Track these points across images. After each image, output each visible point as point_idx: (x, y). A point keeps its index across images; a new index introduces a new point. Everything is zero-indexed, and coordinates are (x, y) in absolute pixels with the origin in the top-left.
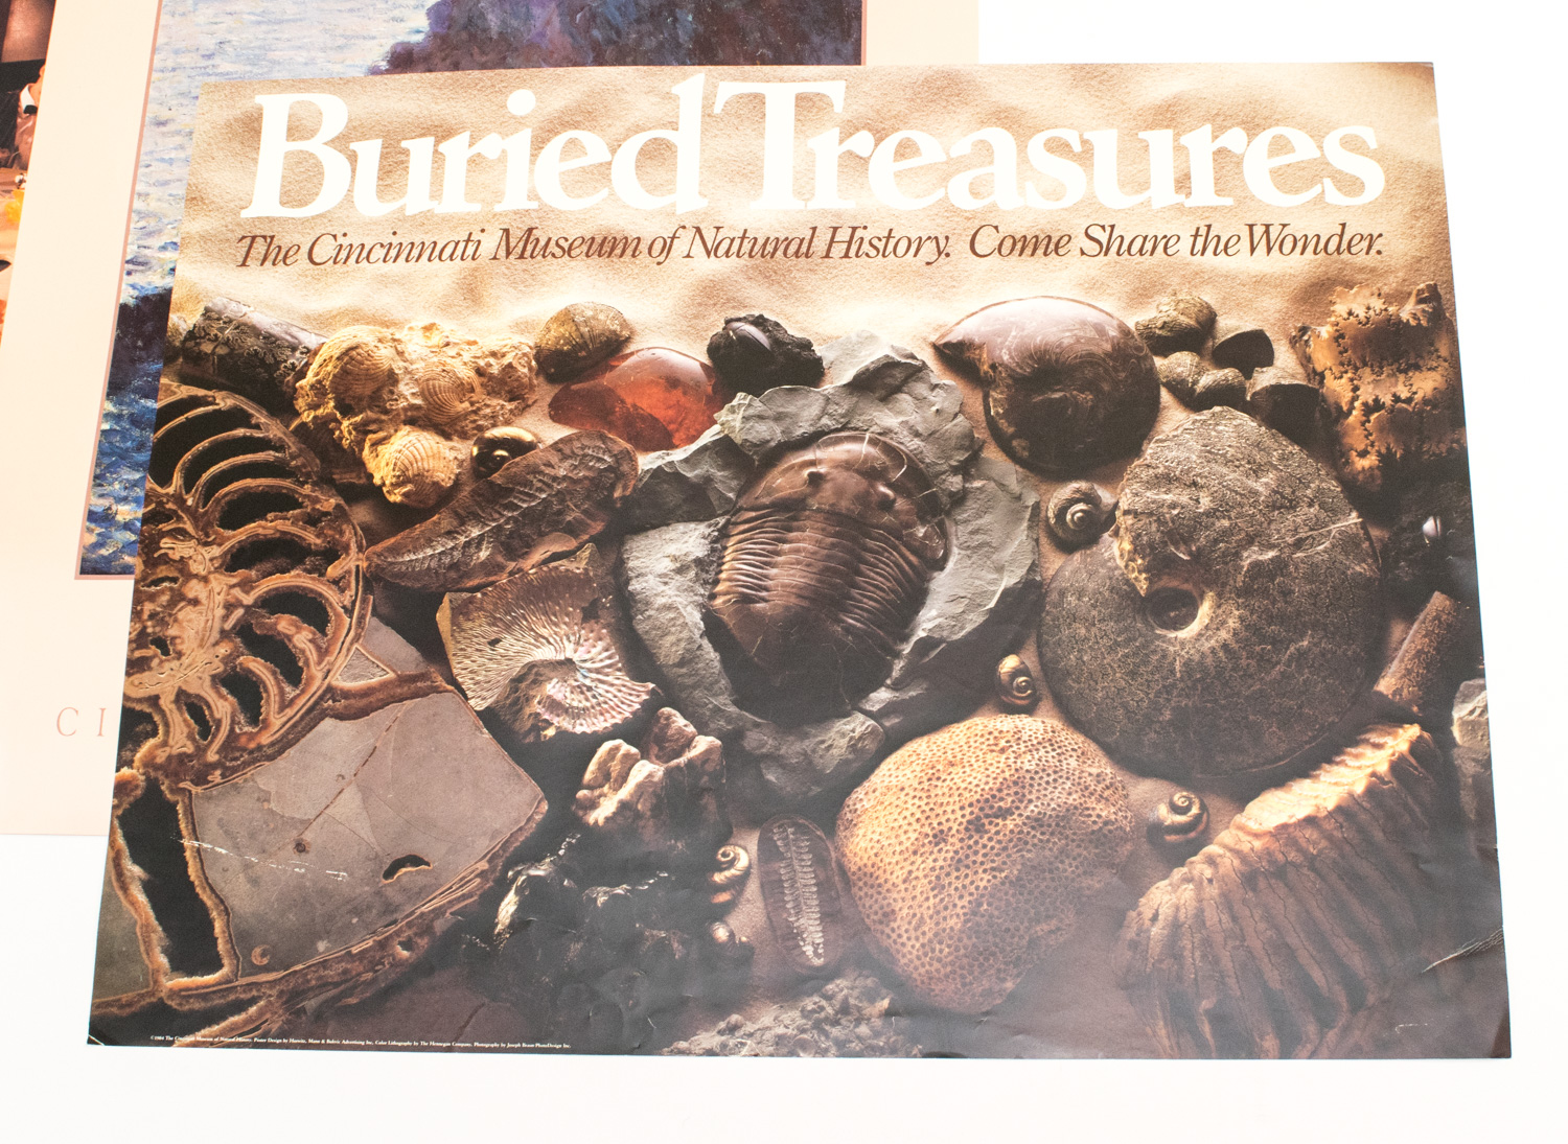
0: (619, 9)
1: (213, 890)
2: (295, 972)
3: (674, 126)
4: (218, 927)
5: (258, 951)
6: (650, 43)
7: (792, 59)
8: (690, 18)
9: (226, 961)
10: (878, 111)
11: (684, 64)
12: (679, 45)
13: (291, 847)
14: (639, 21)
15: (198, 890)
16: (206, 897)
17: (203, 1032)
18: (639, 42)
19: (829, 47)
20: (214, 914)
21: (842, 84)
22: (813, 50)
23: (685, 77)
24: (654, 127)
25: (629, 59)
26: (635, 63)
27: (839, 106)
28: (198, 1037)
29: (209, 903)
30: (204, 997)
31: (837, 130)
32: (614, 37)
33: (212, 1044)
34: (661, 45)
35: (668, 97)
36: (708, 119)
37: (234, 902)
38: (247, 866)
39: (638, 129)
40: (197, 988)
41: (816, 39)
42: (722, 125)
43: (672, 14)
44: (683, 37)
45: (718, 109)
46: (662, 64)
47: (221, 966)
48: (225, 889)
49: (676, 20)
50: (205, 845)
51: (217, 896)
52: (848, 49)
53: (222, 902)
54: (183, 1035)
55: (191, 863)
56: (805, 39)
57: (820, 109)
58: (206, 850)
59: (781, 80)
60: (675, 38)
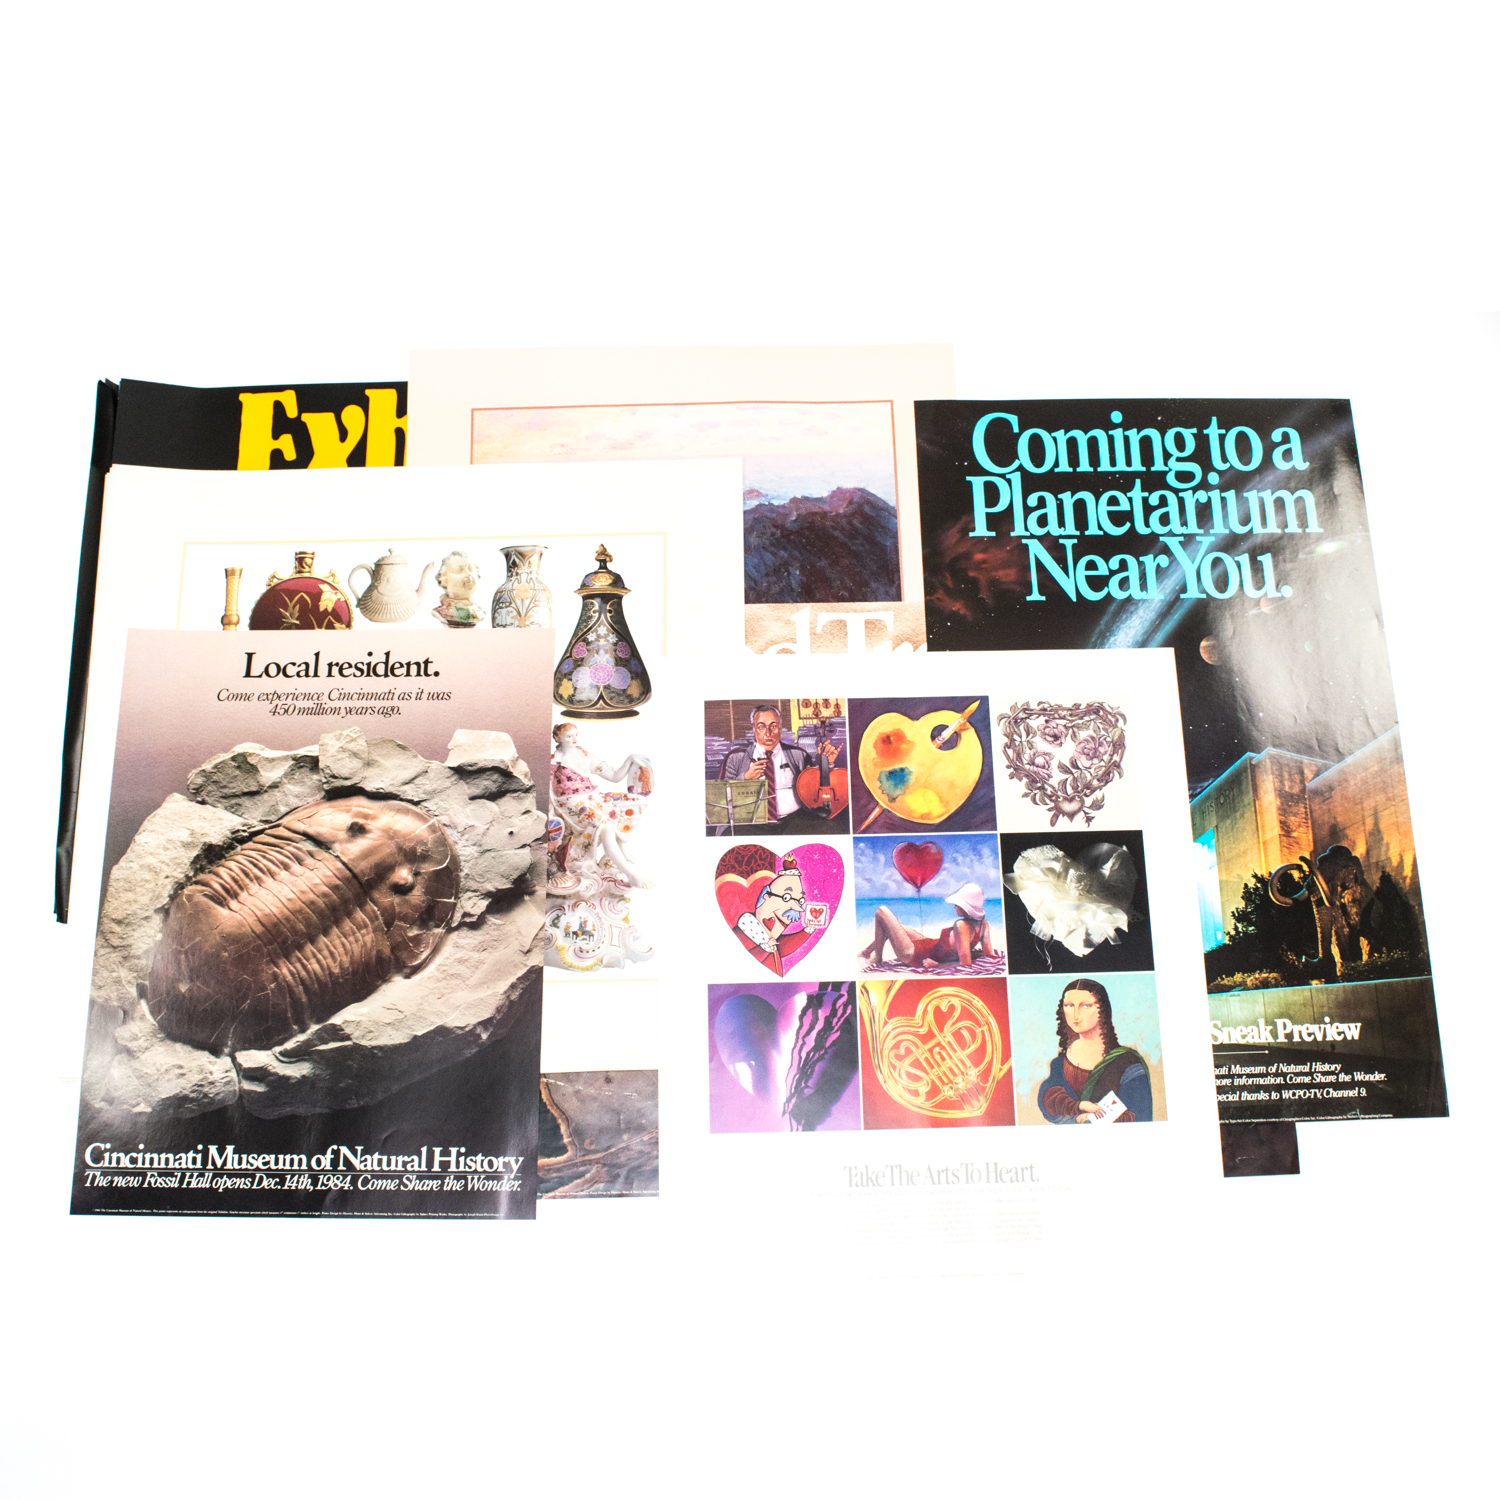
0: (755, 568)
1: (558, 1107)
2: (612, 1153)
3: (793, 640)
4: (563, 1129)
5: (587, 1141)
6: (775, 589)
7: (861, 597)
8: (798, 572)
9: (569, 1148)
10: (914, 630)
11: (796, 602)
12: (792, 590)
13: (603, 1079)
14: (767, 575)
15: (549, 1107)
16: (554, 1111)
17: (560, 1190)
18: (769, 588)
19: (882, 590)
20: (560, 1121)
21: (892, 613)
22: (873, 592)
23: (798, 609)
24: (782, 642)
25: (764, 599)
26: (767, 602)
27: (890, 627)
28: (556, 1193)
29: (556, 1115)
30: (558, 1170)
31: (891, 642)
32: (753, 584)
33: (565, 1197)
34: (782, 590)
35: (788, 622)
36: (814, 636)
37: (570, 1113)
38: (577, 1092)
39: (773, 643)
40: (554, 1164)
41: (874, 585)
42: (822, 640)
43: (787, 570)
44: (794, 585)
45: (819, 630)
46: (783, 602)
47: (567, 1151)
48: (566, 1106)
49: (789, 574)
50: (550, 1081)
51: (561, 1110)
52: (893, 591)
53: (564, 1113)
54: (547, 1192)
55: (543, 1091)
56: (867, 585)
57: (880, 629)
58: (551, 1083)
59: (855, 611)
60: (790, 585)
